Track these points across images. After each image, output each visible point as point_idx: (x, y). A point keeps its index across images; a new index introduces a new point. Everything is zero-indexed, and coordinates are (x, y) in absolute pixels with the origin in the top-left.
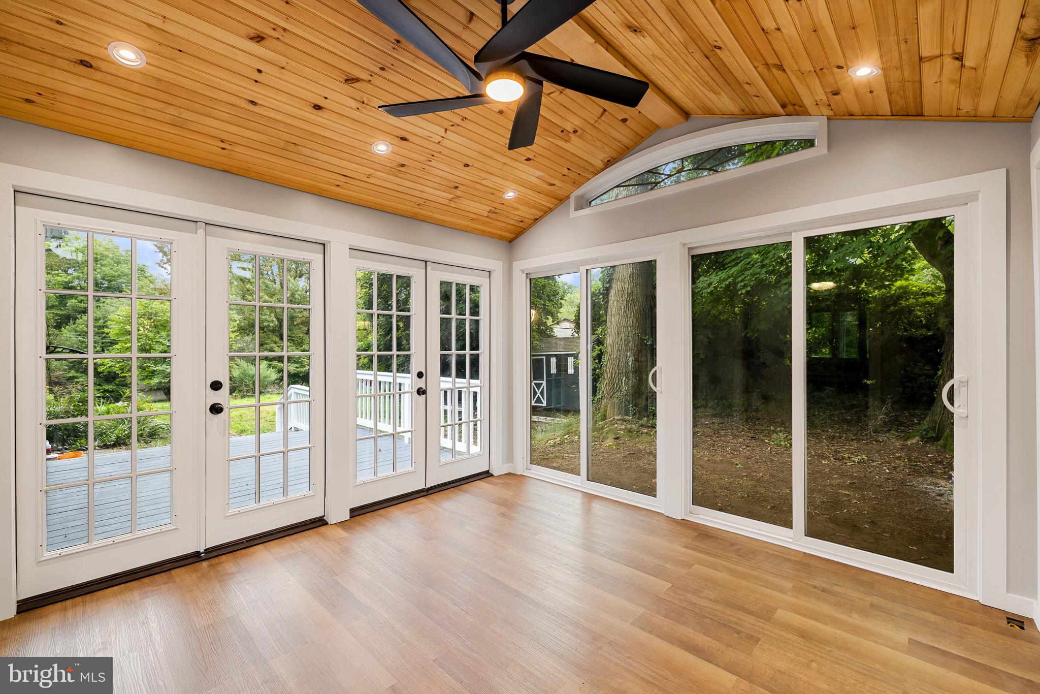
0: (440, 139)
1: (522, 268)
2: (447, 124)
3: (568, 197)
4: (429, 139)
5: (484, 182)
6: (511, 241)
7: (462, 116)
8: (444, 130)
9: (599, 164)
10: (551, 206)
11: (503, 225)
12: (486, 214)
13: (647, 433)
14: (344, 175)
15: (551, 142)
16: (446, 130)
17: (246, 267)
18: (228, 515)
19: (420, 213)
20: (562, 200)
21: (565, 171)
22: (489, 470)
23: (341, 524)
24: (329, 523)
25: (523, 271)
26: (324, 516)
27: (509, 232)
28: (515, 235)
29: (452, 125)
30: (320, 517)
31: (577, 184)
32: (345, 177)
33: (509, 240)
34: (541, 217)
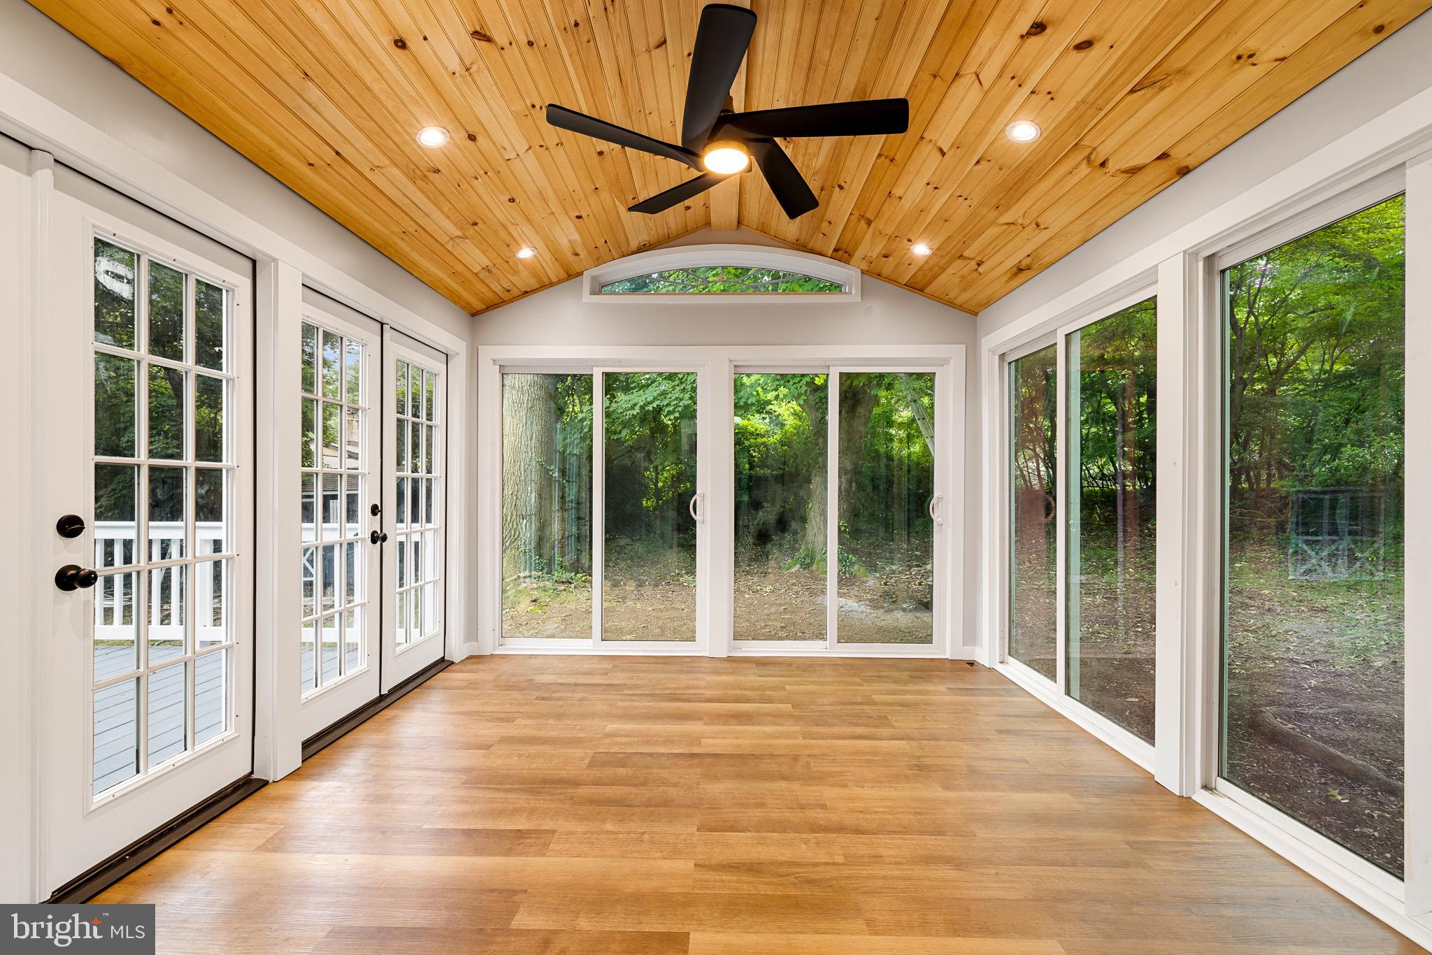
0: (513, 155)
1: (495, 357)
2: (536, 142)
3: (580, 274)
4: (502, 150)
5: (512, 229)
6: (475, 314)
7: (560, 139)
8: (527, 147)
9: (634, 244)
10: (554, 279)
11: (484, 289)
12: (477, 269)
13: (565, 590)
14: (338, 153)
15: (616, 207)
16: (530, 148)
17: (123, 274)
18: (92, 809)
19: (396, 244)
20: (572, 275)
21: (601, 243)
22: (444, 657)
23: (294, 775)
24: (271, 781)
25: (494, 361)
26: (252, 772)
27: (482, 300)
28: (485, 307)
29: (541, 146)
30: (245, 777)
31: (599, 261)
32: (338, 158)
33: (474, 311)
34: (534, 291)
